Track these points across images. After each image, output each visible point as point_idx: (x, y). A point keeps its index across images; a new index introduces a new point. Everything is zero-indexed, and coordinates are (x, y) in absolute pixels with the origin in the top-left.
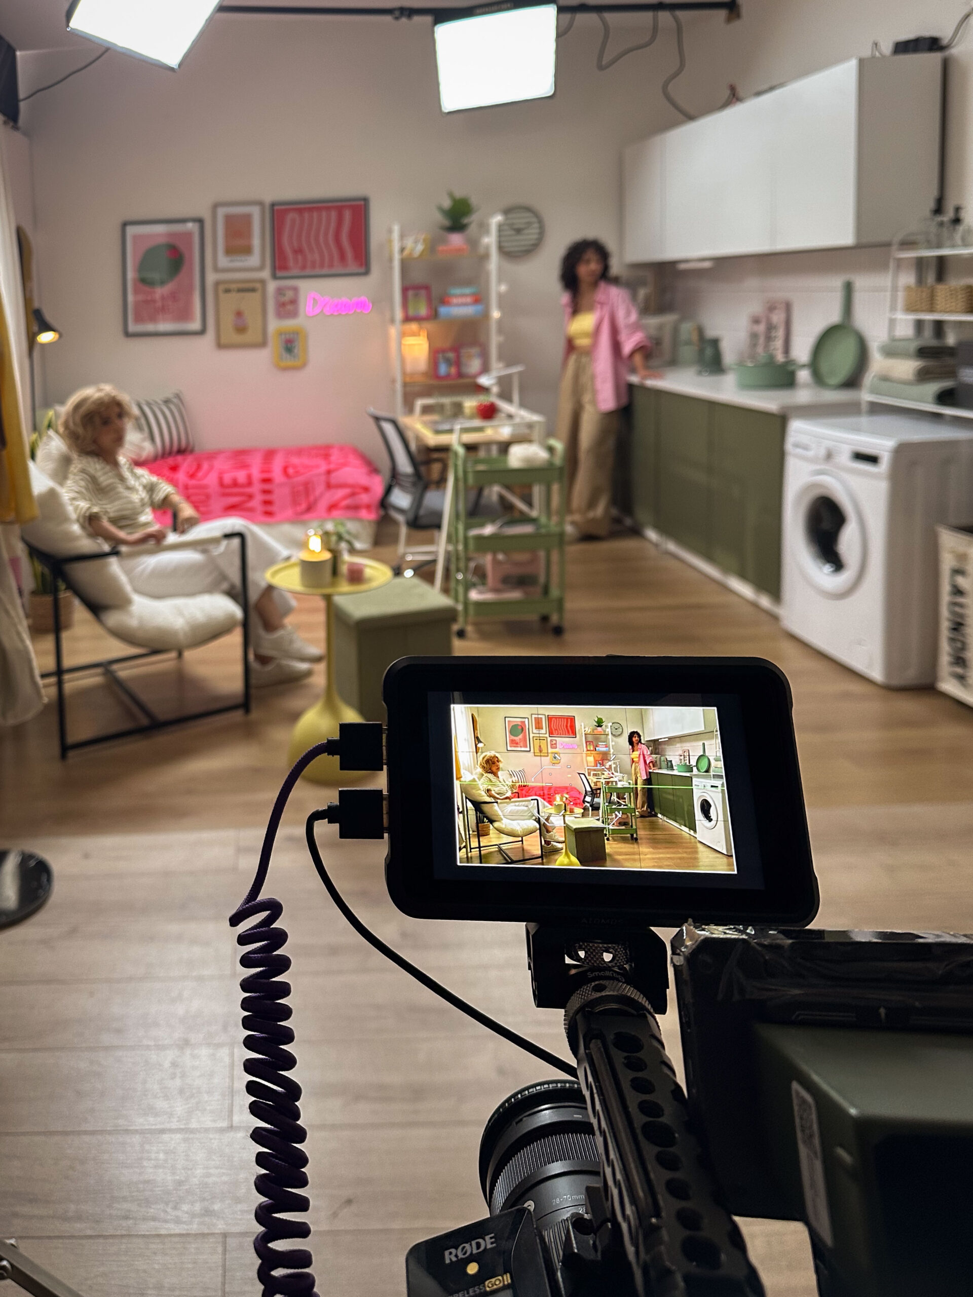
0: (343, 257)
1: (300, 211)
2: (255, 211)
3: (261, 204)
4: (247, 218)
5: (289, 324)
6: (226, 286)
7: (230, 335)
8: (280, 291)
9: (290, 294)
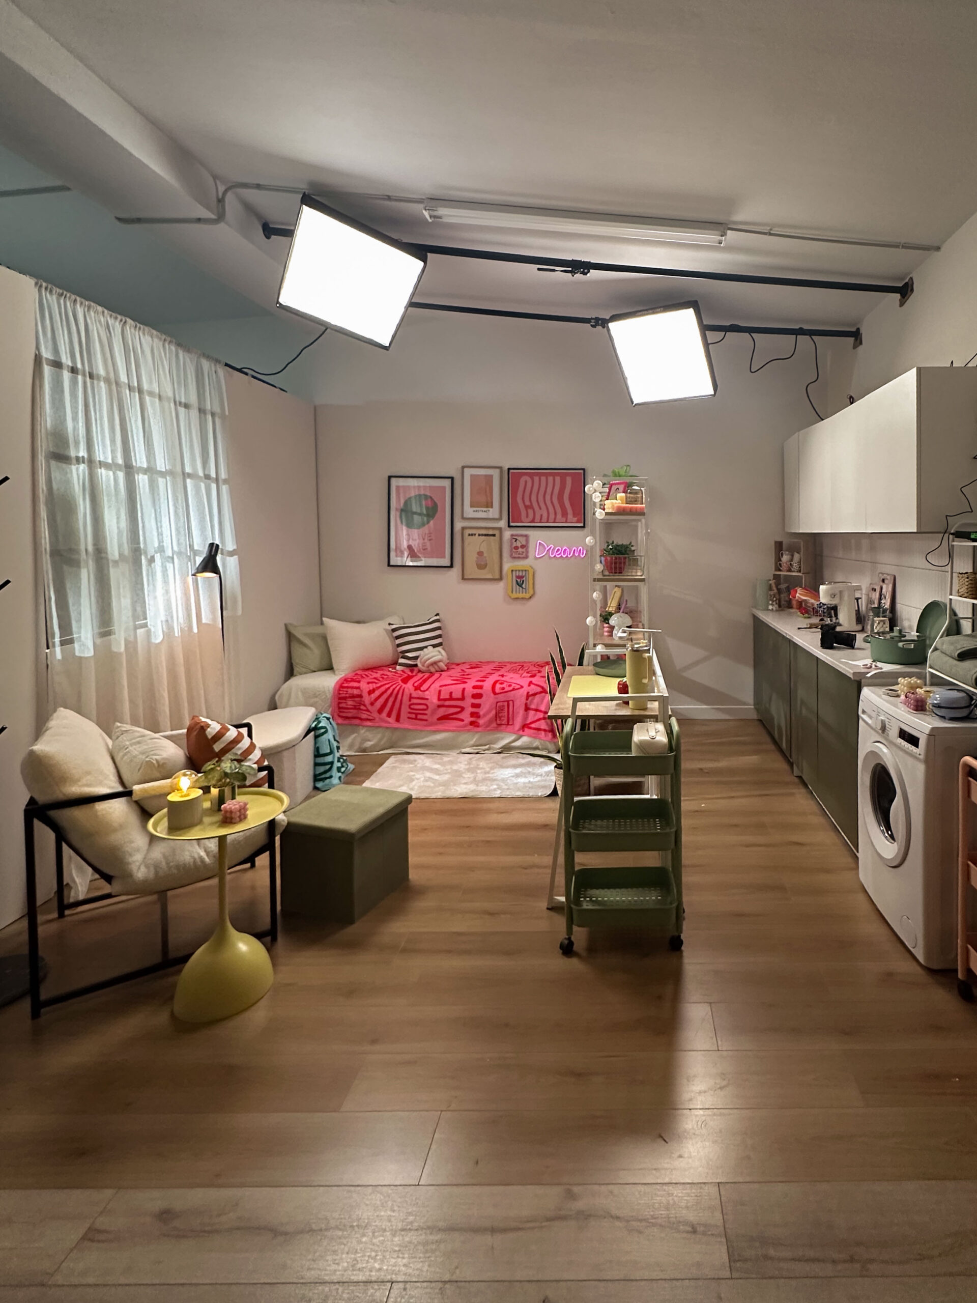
0: (564, 514)
1: (531, 476)
2: (496, 474)
3: (500, 468)
4: (489, 478)
5: (521, 564)
6: (471, 532)
7: (472, 570)
8: (514, 538)
9: (522, 541)
